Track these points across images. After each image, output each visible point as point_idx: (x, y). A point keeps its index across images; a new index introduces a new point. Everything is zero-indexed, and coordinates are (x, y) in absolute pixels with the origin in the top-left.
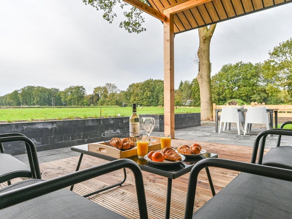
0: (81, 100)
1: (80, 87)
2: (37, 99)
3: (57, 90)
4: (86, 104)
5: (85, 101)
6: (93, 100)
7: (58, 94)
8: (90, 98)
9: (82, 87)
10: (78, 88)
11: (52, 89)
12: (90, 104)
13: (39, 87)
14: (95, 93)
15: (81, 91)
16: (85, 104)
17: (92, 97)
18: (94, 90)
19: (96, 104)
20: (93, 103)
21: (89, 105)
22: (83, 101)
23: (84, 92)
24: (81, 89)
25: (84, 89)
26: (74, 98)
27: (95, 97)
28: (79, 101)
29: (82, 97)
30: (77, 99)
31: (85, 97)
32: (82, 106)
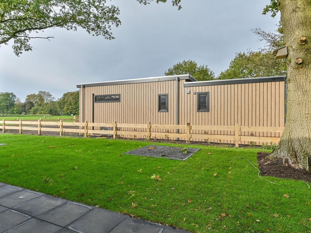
0: (11, 108)
1: (10, 94)
4: (17, 113)
5: (15, 109)
8: (22, 106)
9: (12, 94)
10: (8, 95)
14: (27, 100)
15: (11, 98)
16: (15, 112)
17: (24, 106)
18: (27, 98)
19: (28, 112)
20: (25, 111)
21: (20, 114)
22: (13, 109)
23: (15, 100)
24: (11, 96)
25: (15, 96)
26: (2, 106)
27: (27, 105)
28: (9, 109)
29: (12, 105)
30: (5, 107)
31: (15, 104)
32: (11, 114)
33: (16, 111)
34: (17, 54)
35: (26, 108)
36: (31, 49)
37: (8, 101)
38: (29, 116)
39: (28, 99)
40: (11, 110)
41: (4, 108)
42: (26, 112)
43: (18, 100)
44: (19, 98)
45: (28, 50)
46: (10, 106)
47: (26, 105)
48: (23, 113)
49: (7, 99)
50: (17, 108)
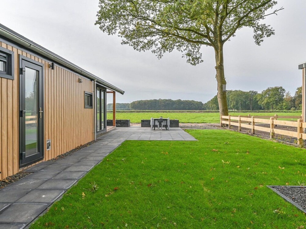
0: (280, 103)
1: (279, 89)
2: (233, 103)
3: (255, 93)
4: (286, 108)
5: (284, 104)
6: (294, 103)
7: (255, 97)
8: (291, 101)
9: (281, 87)
10: (277, 89)
11: (249, 92)
12: (291, 107)
13: (237, 91)
14: (298, 94)
15: (280, 92)
16: (284, 108)
17: (293, 101)
18: (297, 90)
19: (298, 107)
20: (294, 107)
21: (289, 109)
22: (282, 104)
23: (284, 94)
24: (280, 90)
25: (284, 90)
26: (272, 101)
27: (297, 99)
28: (278, 105)
29: (281, 100)
30: (274, 102)
31: (284, 99)
32: (280, 110)
33: (285, 106)
34: (258, 43)
35: (296, 103)
36: (273, 33)
37: (277, 96)
38: (297, 112)
39: (298, 92)
40: (280, 105)
41: (273, 104)
42: (296, 108)
43: (288, 94)
44: (289, 92)
45: (270, 35)
46: (279, 101)
47: (295, 99)
48: (292, 108)
49: (276, 94)
50: (286, 103)
